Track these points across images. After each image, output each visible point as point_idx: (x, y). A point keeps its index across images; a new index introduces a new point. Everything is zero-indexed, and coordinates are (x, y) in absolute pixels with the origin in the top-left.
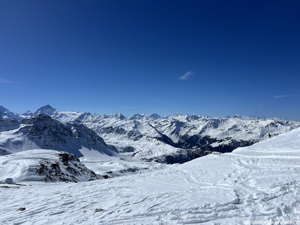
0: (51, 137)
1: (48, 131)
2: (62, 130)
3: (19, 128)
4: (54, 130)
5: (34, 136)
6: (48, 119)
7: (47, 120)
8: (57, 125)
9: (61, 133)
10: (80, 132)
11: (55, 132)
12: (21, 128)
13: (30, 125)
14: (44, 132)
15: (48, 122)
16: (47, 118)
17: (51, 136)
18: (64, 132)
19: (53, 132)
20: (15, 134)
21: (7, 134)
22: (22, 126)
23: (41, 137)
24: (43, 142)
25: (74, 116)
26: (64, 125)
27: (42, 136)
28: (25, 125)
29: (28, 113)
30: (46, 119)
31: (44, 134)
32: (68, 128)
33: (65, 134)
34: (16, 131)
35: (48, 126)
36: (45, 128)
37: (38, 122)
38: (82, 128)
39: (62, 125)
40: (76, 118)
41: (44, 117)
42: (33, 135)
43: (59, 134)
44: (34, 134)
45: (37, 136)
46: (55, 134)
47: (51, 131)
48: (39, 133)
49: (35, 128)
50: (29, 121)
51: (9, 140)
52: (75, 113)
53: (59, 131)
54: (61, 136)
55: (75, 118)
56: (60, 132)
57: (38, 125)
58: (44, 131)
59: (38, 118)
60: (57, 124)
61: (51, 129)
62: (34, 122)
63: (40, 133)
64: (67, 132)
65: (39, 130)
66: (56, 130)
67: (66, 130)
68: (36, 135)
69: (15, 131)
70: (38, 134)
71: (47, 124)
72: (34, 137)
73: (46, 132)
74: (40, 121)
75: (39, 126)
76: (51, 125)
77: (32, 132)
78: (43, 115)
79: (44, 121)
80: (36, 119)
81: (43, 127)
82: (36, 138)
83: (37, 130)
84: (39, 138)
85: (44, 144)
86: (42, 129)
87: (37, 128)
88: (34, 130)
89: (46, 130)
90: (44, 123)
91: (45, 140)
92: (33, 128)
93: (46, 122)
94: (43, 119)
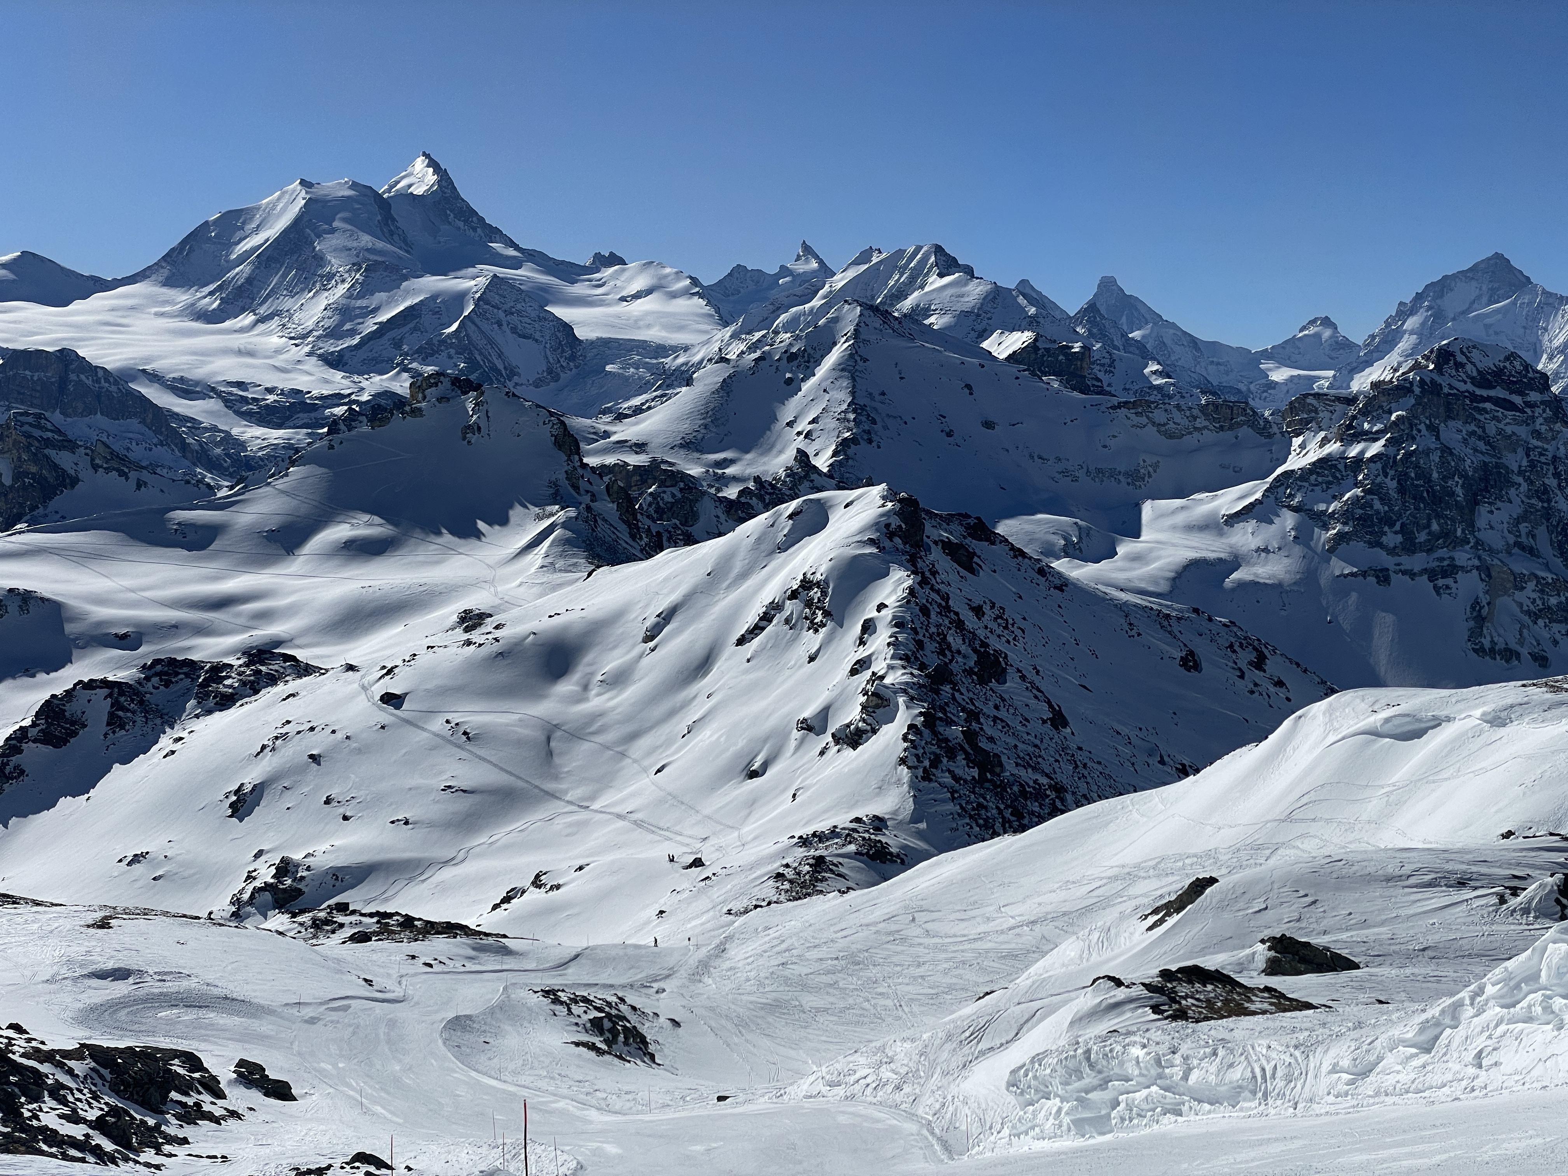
1: (1517, 510)
3: (1273, 476)
5: (1391, 551)
6: (1517, 400)
7: (1510, 406)
13: (1354, 451)
14: (1482, 523)
15: (1522, 431)
16: (1510, 386)
17: (1547, 567)
23: (1451, 570)
24: (1467, 621)
27: (1462, 557)
30: (1499, 392)
31: (1478, 542)
34: (1244, 495)
35: (1514, 461)
36: (1489, 482)
37: (1430, 427)
41: (1484, 380)
44: (1392, 537)
45: (1417, 561)
47: (1547, 514)
49: (1398, 477)
50: (1352, 411)
58: (1483, 509)
59: (1429, 388)
61: (1543, 493)
62: (1390, 426)
65: (1439, 501)
68: (1410, 547)
70: (1422, 537)
71: (1512, 441)
72: (1389, 560)
73: (1495, 520)
74: (1450, 415)
75: (1436, 458)
76: (1541, 454)
77: (1378, 512)
78: (1475, 355)
79: (1481, 418)
80: (1410, 390)
81: (1475, 470)
82: (1404, 573)
83: (1418, 498)
84: (1432, 575)
85: (1475, 633)
86: (1459, 491)
87: (1418, 477)
88: (1393, 494)
89: (1499, 504)
90: (1479, 432)
91: (1489, 604)
92: (1379, 480)
93: (1501, 426)
94: (1474, 398)
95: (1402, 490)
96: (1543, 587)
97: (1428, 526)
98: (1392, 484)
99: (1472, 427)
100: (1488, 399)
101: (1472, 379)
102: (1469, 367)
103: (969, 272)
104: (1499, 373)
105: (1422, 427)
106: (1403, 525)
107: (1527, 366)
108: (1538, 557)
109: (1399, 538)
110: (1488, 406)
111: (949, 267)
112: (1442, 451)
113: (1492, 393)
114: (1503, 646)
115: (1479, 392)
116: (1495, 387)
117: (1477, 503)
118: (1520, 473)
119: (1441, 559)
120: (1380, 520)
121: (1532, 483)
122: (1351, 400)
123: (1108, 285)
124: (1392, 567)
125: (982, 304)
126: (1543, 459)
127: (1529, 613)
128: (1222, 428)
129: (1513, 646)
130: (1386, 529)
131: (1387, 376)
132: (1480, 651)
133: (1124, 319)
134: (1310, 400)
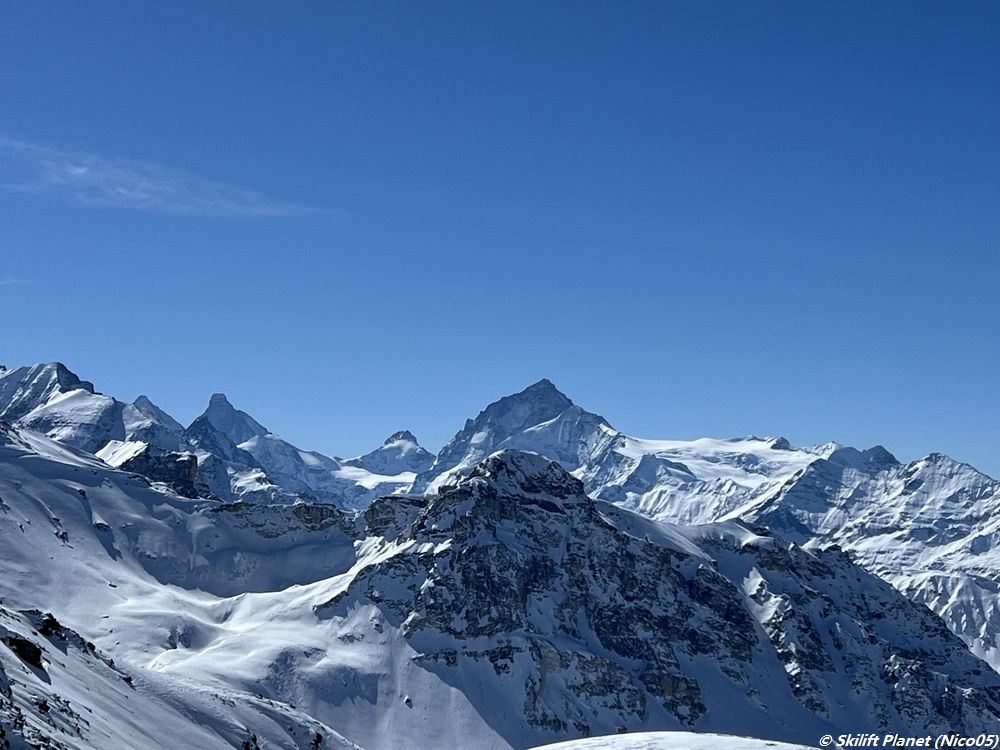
0: (588, 656)
1: (561, 598)
2: (666, 601)
3: (354, 571)
4: (605, 593)
5: (458, 635)
6: (558, 502)
7: (551, 507)
8: (632, 548)
9: (663, 623)
10: (816, 619)
11: (616, 610)
12: (369, 568)
13: (426, 548)
14: (533, 610)
15: (563, 529)
16: (551, 489)
17: (588, 647)
18: (687, 613)
19: (597, 612)
20: (324, 612)
21: (275, 610)
22: (374, 551)
23: (506, 652)
24: (522, 697)
25: (753, 482)
26: (682, 556)
27: (517, 639)
28: (393, 550)
29: (399, 449)
30: (542, 496)
31: (530, 625)
32: (715, 580)
33: (692, 635)
34: (332, 588)
35: (558, 555)
36: (537, 573)
37: (488, 526)
38: (833, 585)
39: (667, 555)
40: (769, 495)
41: (530, 486)
42: (450, 630)
43: (643, 634)
44: (459, 623)
45: (482, 643)
46: (612, 628)
47: (586, 599)
48: (494, 614)
49: (465, 570)
50: (423, 512)
51: (285, 661)
52: (761, 448)
53: (643, 603)
54: (660, 649)
55: (762, 499)
56: (657, 611)
57: (485, 549)
58: (533, 597)
59: (488, 493)
60: (625, 540)
61: (581, 582)
62: (455, 525)
63: (502, 619)
64: (704, 612)
65: (496, 590)
66: (620, 599)
67: (704, 597)
68: (476, 632)
69: (324, 590)
70: (483, 622)
71: (554, 539)
72: (455, 643)
73: (543, 607)
74: (504, 514)
75: (493, 553)
76: (579, 549)
77: (446, 601)
78: (523, 463)
79: (530, 517)
80: (471, 494)
81: (527, 563)
82: (470, 654)
83: (480, 588)
84: (493, 656)
85: (530, 706)
86: (514, 580)
87: (479, 570)
88: (460, 585)
89: (546, 592)
90: (529, 530)
91: (540, 680)
92: (446, 573)
93: (545, 525)
94: (524, 501)
95: (466, 581)
96: (584, 665)
97: (489, 612)
98: (458, 577)
99: (523, 526)
100: (535, 502)
101: (522, 485)
102: (518, 473)
103: (89, 387)
104: (543, 479)
105: (481, 526)
106: (467, 612)
107: (565, 475)
108: (580, 638)
109: (465, 624)
110: (534, 507)
111: (71, 383)
112: (498, 547)
113: (538, 497)
114: (553, 718)
115: (528, 495)
116: (539, 492)
117: (528, 591)
118: (563, 565)
119: (500, 642)
120: (449, 608)
121: (573, 574)
122: (423, 503)
123: (218, 401)
124: (460, 650)
125: (101, 418)
126: (580, 553)
127: (573, 687)
128: (313, 528)
129: (562, 717)
130: (454, 615)
131: (452, 482)
132: (534, 722)
133: (233, 432)
134: (387, 502)
